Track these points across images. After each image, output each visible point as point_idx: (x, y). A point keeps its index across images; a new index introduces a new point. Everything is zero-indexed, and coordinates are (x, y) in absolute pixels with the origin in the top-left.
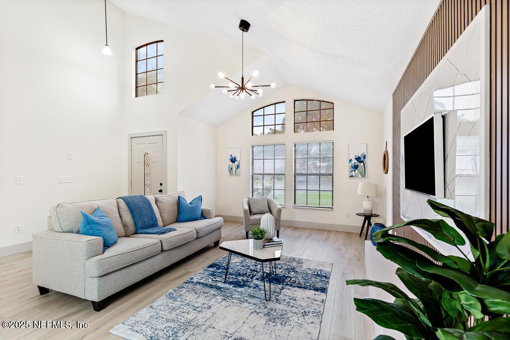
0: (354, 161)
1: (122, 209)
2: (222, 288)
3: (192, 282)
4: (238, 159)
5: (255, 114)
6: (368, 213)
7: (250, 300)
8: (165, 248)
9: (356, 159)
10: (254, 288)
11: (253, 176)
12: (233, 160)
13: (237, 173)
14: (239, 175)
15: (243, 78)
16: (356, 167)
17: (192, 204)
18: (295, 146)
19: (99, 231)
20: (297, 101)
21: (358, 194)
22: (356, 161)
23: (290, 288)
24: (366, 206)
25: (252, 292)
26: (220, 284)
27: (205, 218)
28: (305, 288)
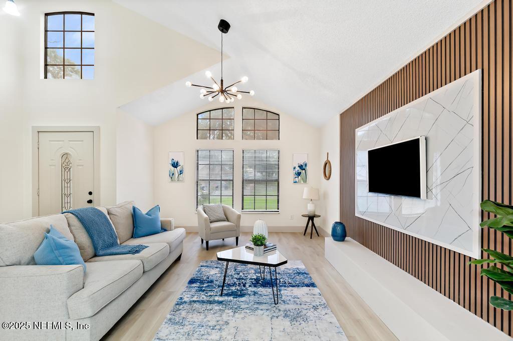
0: (298, 168)
1: (74, 226)
2: (223, 301)
3: (185, 302)
4: (181, 163)
5: (200, 117)
6: (311, 214)
7: (261, 307)
8: (146, 269)
9: (299, 166)
10: (254, 295)
11: (197, 182)
12: (175, 165)
13: (181, 179)
14: (182, 181)
15: (222, 81)
16: (299, 174)
17: (150, 215)
18: (243, 153)
19: (72, 258)
20: (245, 108)
21: (304, 197)
22: (299, 168)
23: (285, 288)
24: (310, 208)
25: (255, 299)
26: (217, 298)
27: (165, 230)
28: (299, 286)
